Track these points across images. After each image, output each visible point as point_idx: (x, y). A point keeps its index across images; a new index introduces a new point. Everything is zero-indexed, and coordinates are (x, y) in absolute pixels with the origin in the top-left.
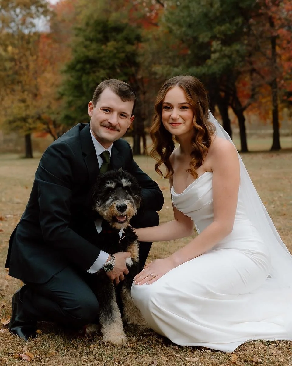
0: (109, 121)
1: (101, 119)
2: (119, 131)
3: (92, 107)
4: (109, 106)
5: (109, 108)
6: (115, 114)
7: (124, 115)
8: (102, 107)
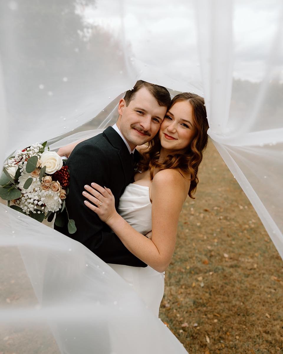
0: (142, 124)
1: (133, 121)
2: (150, 135)
3: (123, 104)
4: (144, 109)
5: (143, 110)
6: (149, 118)
7: (157, 120)
8: (136, 108)
